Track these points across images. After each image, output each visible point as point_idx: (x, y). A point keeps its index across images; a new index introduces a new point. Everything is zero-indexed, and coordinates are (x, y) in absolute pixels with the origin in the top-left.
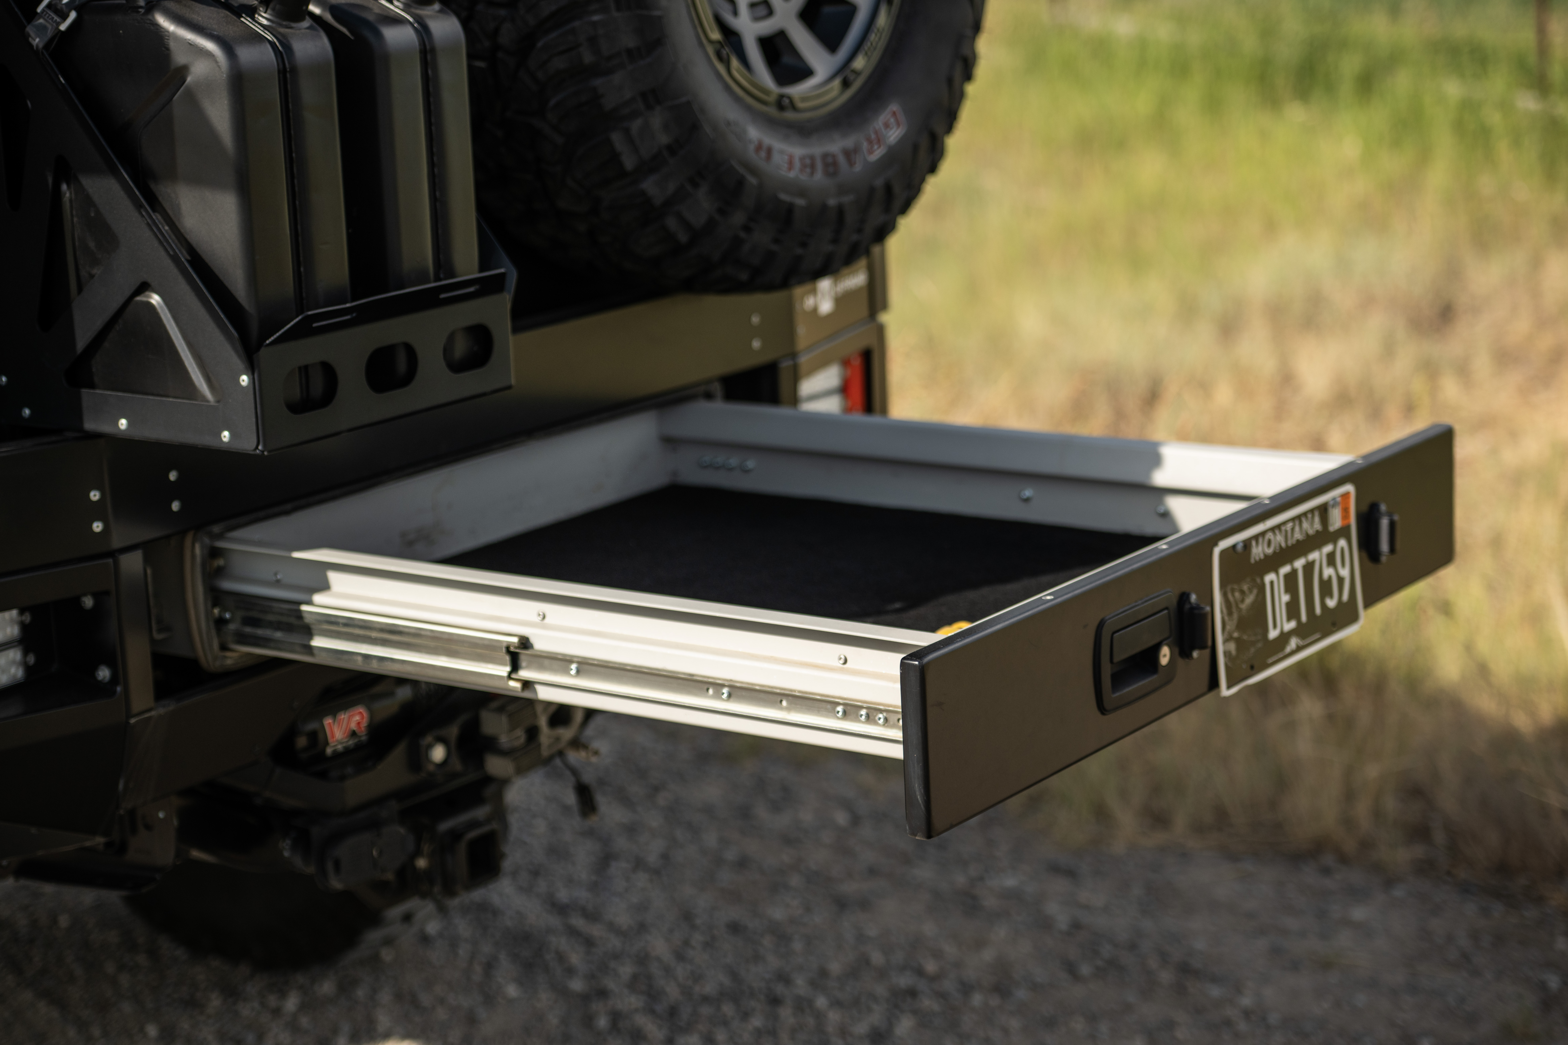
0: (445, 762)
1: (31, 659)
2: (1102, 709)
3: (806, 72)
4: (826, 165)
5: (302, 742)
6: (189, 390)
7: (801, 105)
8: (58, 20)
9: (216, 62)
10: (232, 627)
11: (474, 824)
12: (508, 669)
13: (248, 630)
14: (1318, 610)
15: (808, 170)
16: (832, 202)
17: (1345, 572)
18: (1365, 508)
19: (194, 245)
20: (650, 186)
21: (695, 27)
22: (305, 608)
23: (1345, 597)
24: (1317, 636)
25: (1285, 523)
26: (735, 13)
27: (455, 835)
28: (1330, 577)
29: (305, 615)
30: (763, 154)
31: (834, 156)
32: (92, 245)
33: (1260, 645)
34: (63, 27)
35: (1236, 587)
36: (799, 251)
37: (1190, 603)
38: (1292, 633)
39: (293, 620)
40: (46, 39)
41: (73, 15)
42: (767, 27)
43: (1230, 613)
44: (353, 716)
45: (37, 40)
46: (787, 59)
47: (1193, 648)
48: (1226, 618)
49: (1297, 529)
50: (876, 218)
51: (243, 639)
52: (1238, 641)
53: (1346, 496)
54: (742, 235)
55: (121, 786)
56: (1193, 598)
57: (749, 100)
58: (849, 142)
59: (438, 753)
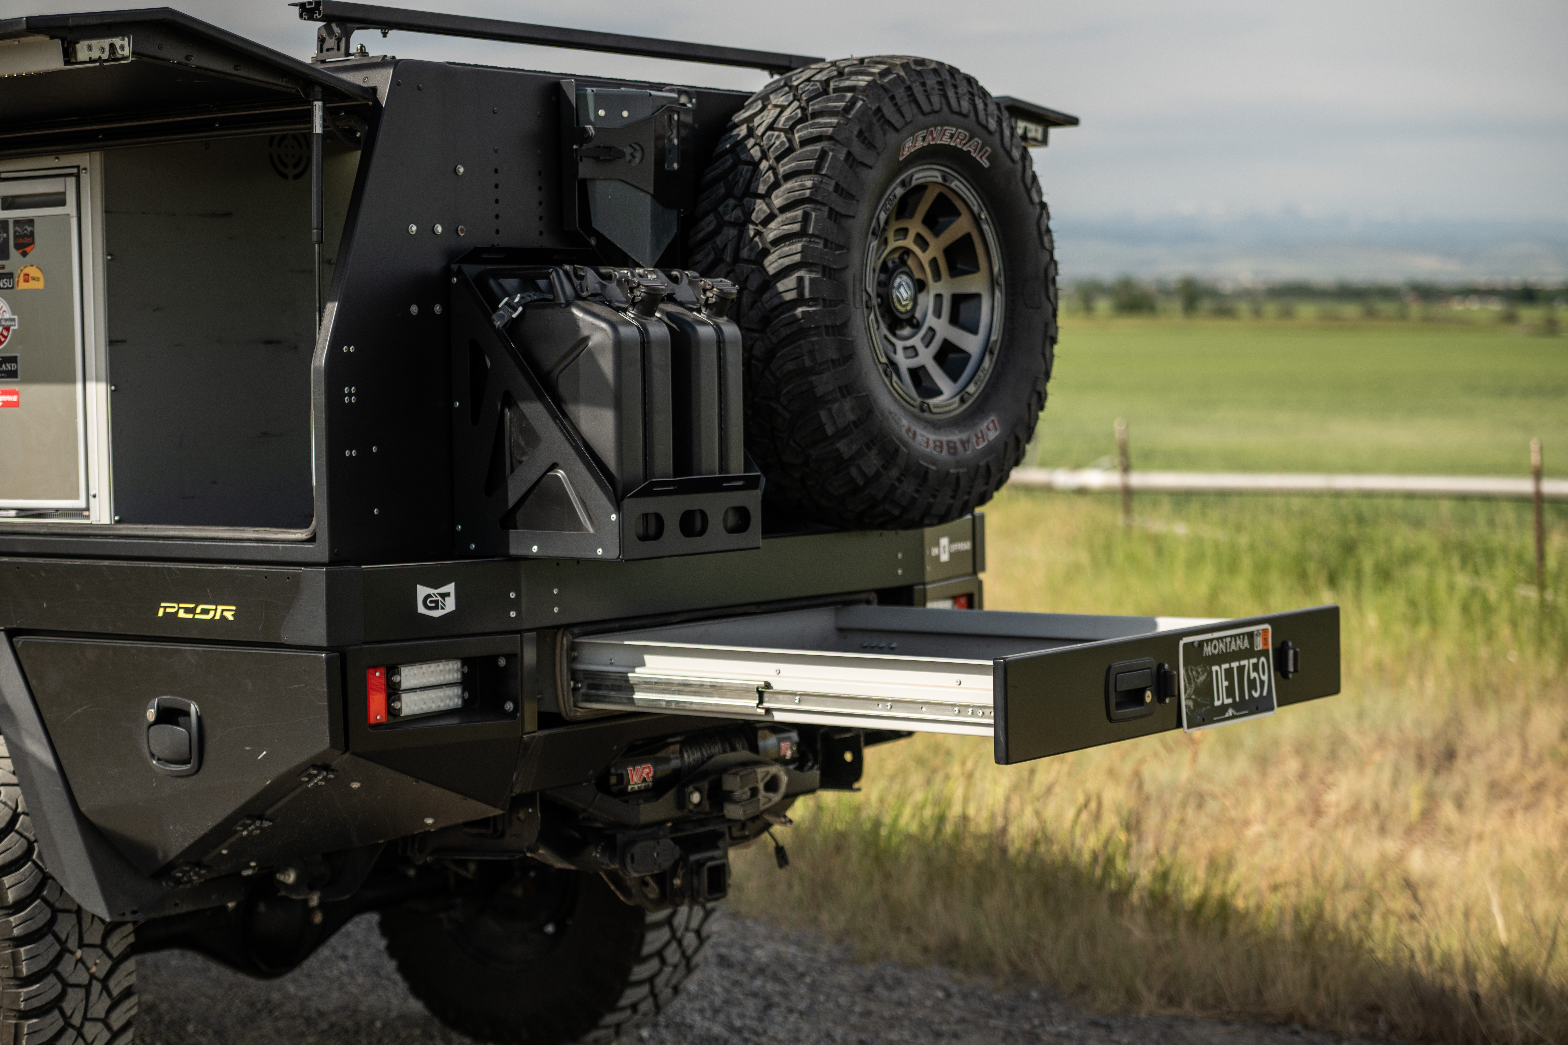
0: (700, 804)
1: (466, 695)
2: (1110, 719)
3: (938, 392)
4: (949, 448)
5: (613, 780)
6: (579, 526)
7: (934, 410)
8: (512, 311)
9: (607, 334)
10: (582, 691)
11: (713, 858)
12: (757, 702)
13: (592, 692)
14: (1247, 697)
15: (938, 449)
16: (952, 471)
17: (1265, 678)
18: (1278, 645)
19: (587, 441)
20: (841, 445)
21: (872, 352)
22: (630, 675)
23: (1265, 693)
24: (1246, 712)
25: (1226, 637)
26: (895, 352)
27: (700, 864)
28: (1255, 678)
29: (630, 679)
30: (911, 435)
31: (955, 443)
32: (522, 443)
33: (1209, 707)
34: (514, 316)
35: (1193, 668)
36: (931, 500)
37: (1164, 668)
38: (1229, 706)
39: (622, 683)
40: (504, 322)
41: (520, 309)
42: (913, 363)
43: (1190, 683)
44: (644, 768)
45: (499, 322)
46: (925, 383)
47: (1166, 696)
48: (1187, 685)
49: (1233, 643)
50: (980, 487)
51: (589, 699)
52: (1194, 701)
53: (1265, 631)
54: (897, 484)
55: (514, 778)
56: (1166, 666)
57: (902, 402)
58: (964, 436)
59: (696, 798)
